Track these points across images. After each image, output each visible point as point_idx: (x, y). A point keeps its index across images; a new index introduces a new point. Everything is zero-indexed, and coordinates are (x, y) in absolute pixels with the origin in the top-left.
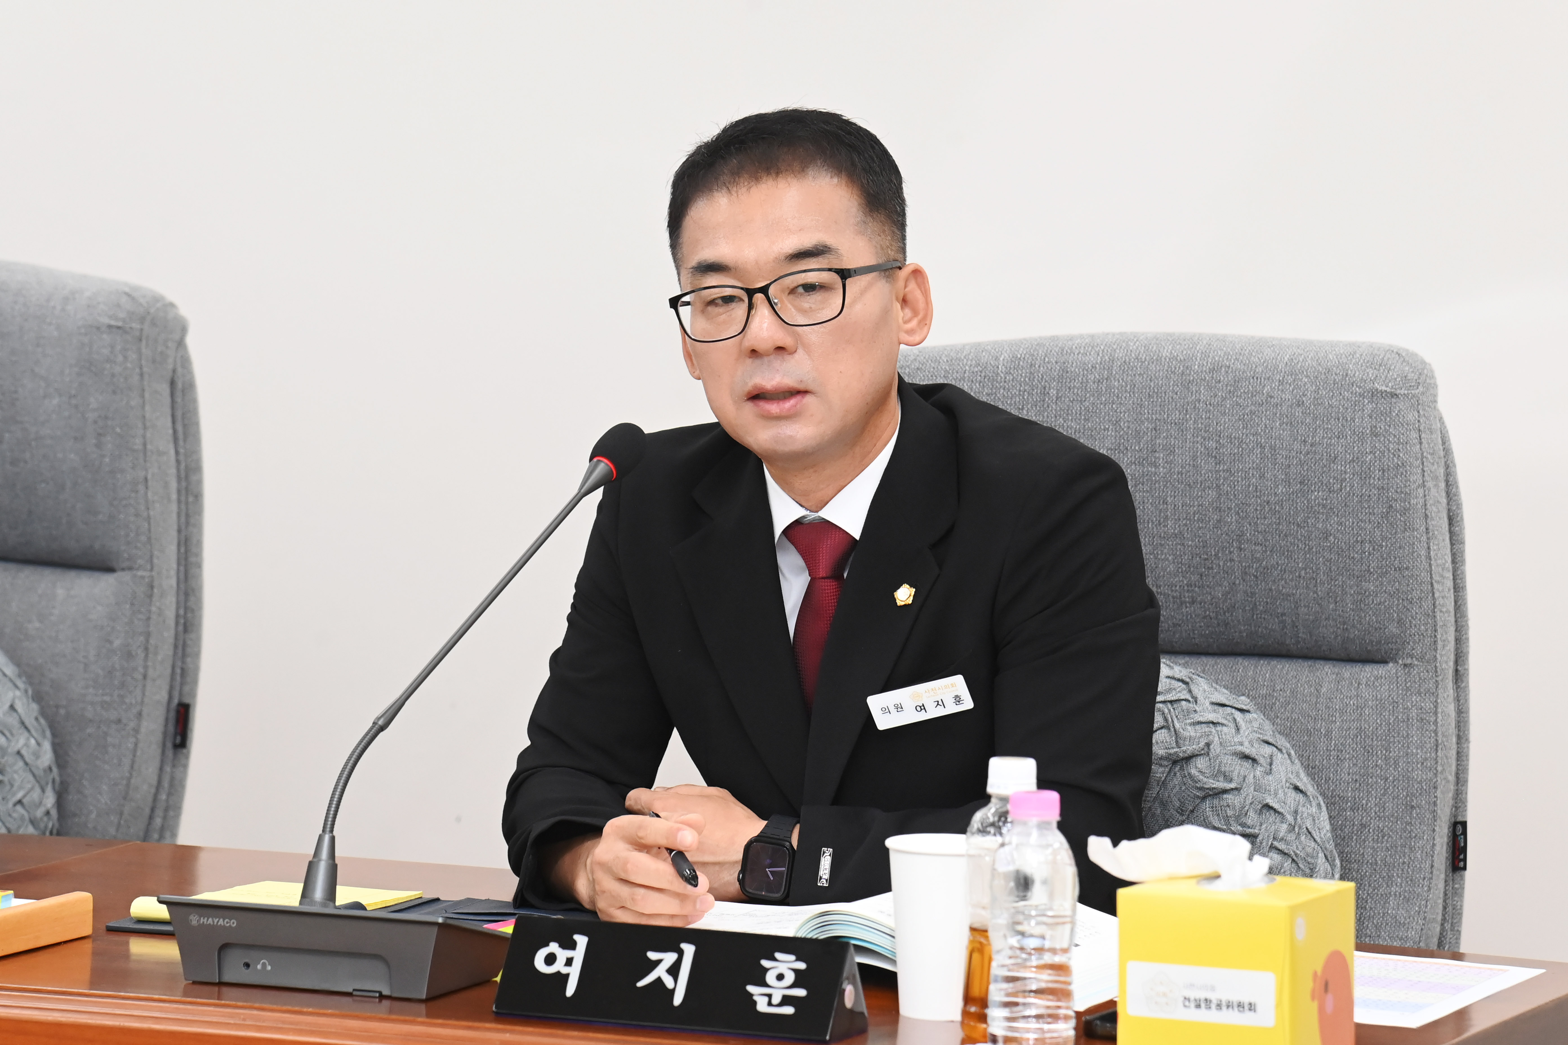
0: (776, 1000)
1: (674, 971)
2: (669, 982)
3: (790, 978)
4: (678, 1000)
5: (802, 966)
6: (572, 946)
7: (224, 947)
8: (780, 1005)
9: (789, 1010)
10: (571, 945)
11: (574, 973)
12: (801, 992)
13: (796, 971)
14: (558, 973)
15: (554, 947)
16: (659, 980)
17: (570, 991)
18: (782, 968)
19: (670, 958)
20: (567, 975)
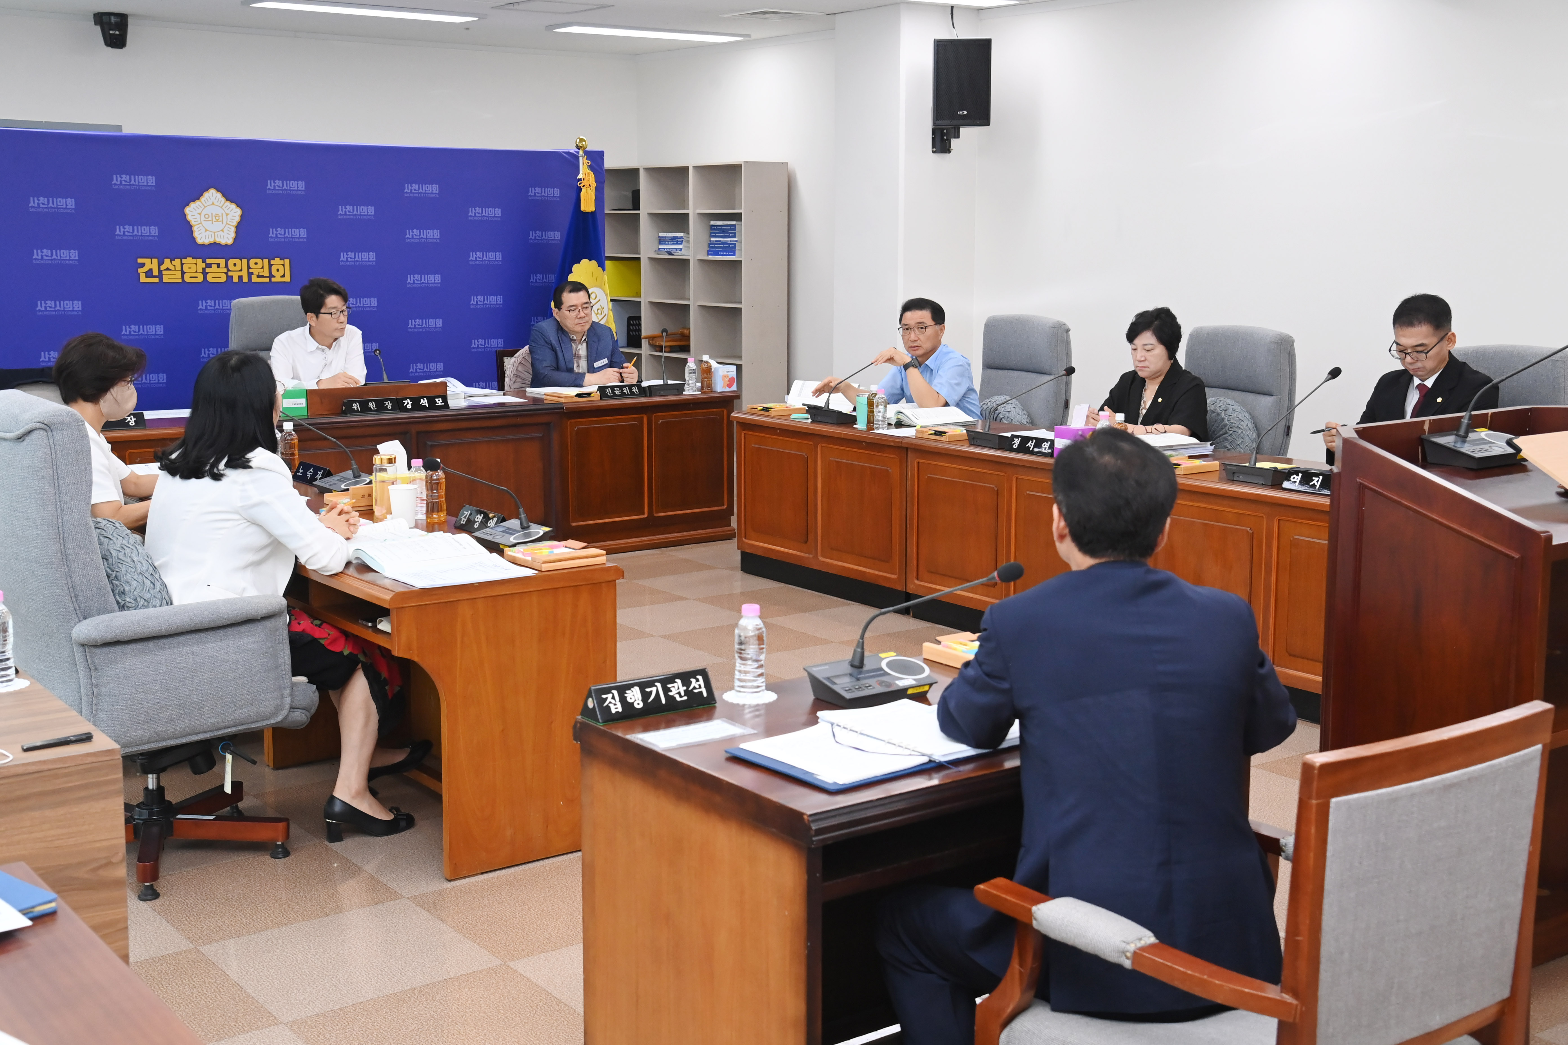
1: (1318, 481)
2: (1316, 484)
7: (1234, 473)
10: (1298, 475)
16: (1314, 484)
19: (1317, 479)
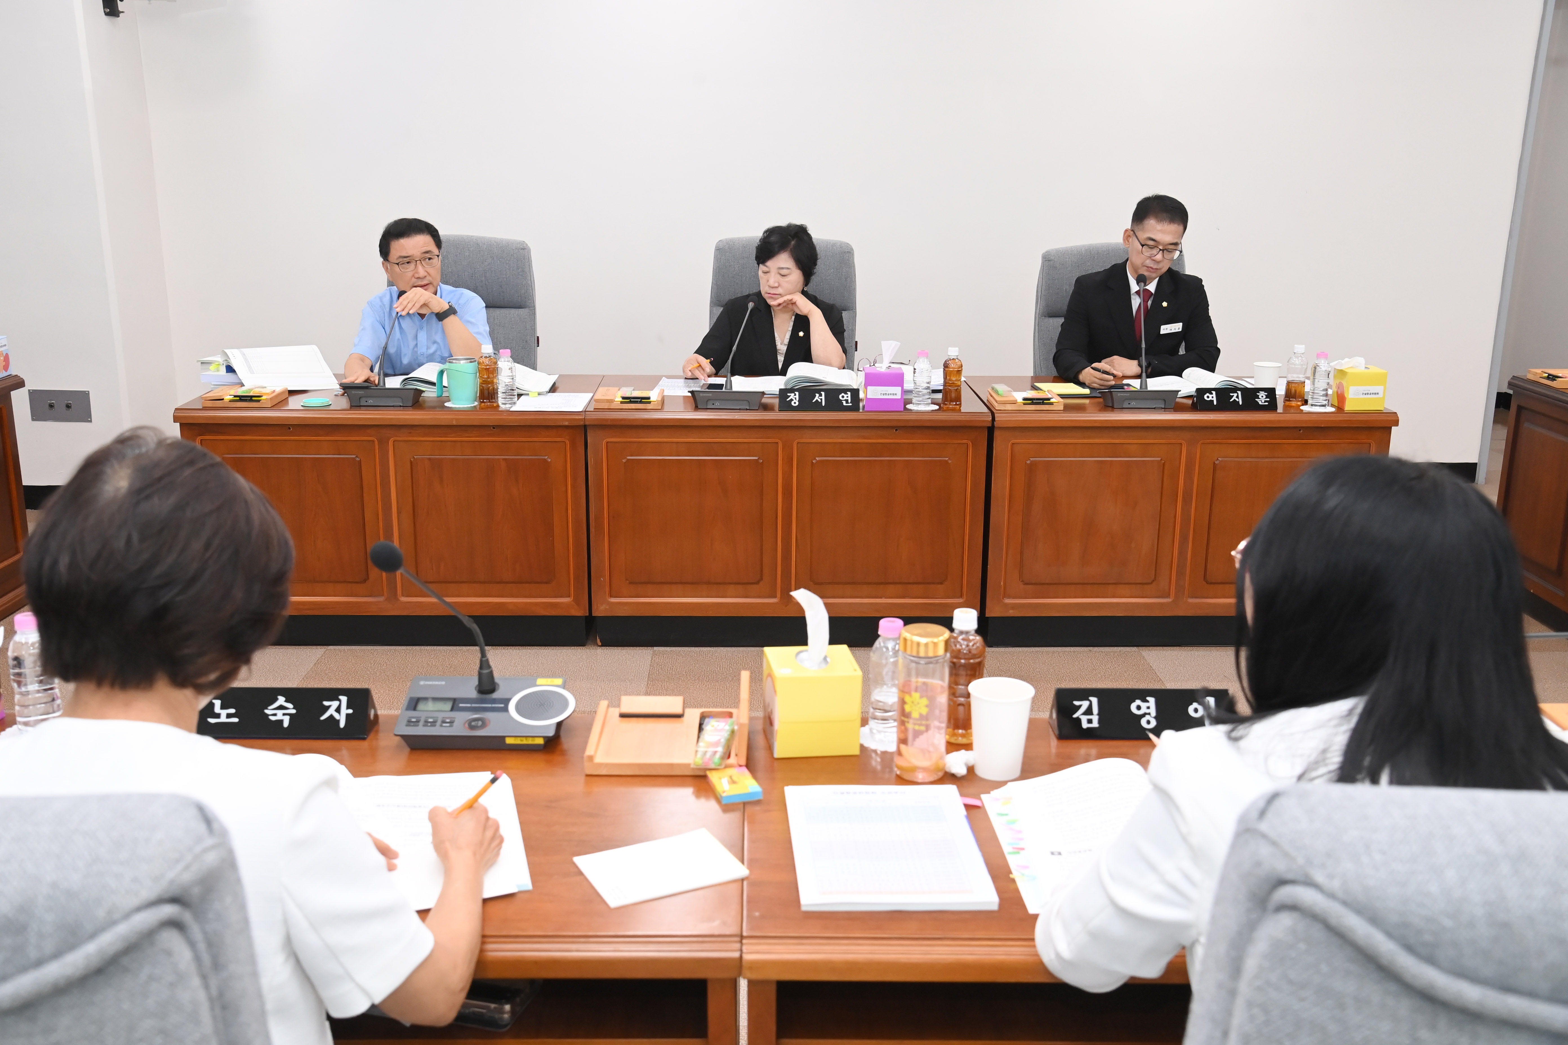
0: (1263, 401)
3: (1265, 397)
4: (1241, 403)
5: (1266, 394)
6: (1212, 394)
8: (1264, 402)
9: (1267, 404)
11: (1215, 399)
12: (1268, 399)
13: (1265, 395)
14: (1211, 400)
15: (1208, 394)
17: (1215, 403)
18: (1262, 395)
20: (1213, 400)
